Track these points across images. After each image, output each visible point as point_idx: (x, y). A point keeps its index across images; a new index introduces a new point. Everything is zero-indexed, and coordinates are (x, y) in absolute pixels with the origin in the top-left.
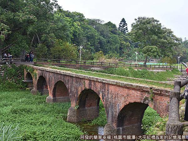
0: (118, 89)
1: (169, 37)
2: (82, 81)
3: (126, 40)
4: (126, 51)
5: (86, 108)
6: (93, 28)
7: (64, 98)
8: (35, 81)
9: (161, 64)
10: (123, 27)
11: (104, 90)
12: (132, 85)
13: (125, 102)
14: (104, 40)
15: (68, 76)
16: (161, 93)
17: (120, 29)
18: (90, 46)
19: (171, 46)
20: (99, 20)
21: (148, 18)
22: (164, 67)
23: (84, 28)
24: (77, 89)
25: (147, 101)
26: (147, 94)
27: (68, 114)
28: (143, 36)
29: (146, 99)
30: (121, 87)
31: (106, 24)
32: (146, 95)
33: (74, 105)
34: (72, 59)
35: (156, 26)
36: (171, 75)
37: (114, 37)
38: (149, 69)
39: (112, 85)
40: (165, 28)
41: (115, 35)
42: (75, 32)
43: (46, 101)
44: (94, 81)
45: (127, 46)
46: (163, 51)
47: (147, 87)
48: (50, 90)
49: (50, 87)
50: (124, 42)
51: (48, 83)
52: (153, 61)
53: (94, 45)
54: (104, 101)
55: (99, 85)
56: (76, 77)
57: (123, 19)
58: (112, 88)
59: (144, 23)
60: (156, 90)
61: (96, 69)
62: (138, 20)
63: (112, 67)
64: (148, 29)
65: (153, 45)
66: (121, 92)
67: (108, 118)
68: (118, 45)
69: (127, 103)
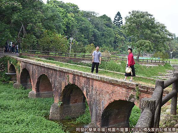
0: (102, 85)
1: (162, 31)
2: (66, 76)
3: (121, 34)
4: (120, 45)
5: (71, 104)
6: (87, 20)
7: (49, 93)
8: (18, 74)
9: (154, 58)
10: (119, 20)
11: (88, 86)
12: (117, 81)
13: (110, 99)
14: (99, 33)
15: (52, 69)
16: (147, 91)
17: (116, 23)
18: (84, 38)
19: (164, 41)
20: (94, 13)
21: (141, 12)
22: (156, 61)
23: (78, 20)
24: (61, 84)
25: (133, 99)
26: (132, 91)
27: (51, 111)
28: (137, 30)
29: (132, 96)
30: (106, 82)
31: (101, 17)
32: (132, 93)
33: (57, 101)
34: (62, 52)
35: (149, 20)
36: (164, 70)
37: (109, 30)
38: (142, 64)
39: (97, 80)
40: (159, 23)
41: (110, 28)
42: (68, 23)
43: (29, 96)
44: (78, 75)
45: (122, 40)
46: (156, 45)
47: (133, 84)
48: (34, 84)
49: (33, 81)
50: (119, 36)
51: (31, 77)
52: (146, 55)
53: (88, 38)
54: (88, 98)
55: (83, 80)
56: (60, 70)
57: (119, 12)
58: (96, 84)
59: (138, 17)
60: (142, 87)
61: (87, 62)
62: (132, 13)
63: (104, 60)
64: (142, 23)
65: (146, 39)
66: (105, 89)
67: (92, 116)
68: (113, 39)
69: (112, 101)
